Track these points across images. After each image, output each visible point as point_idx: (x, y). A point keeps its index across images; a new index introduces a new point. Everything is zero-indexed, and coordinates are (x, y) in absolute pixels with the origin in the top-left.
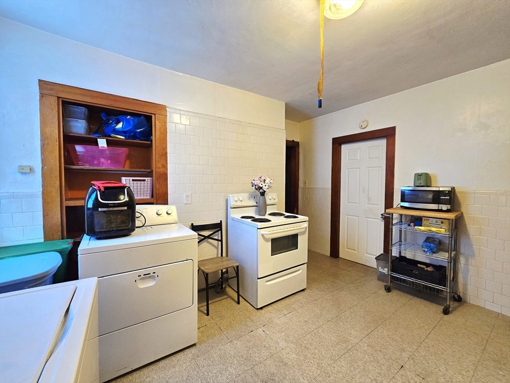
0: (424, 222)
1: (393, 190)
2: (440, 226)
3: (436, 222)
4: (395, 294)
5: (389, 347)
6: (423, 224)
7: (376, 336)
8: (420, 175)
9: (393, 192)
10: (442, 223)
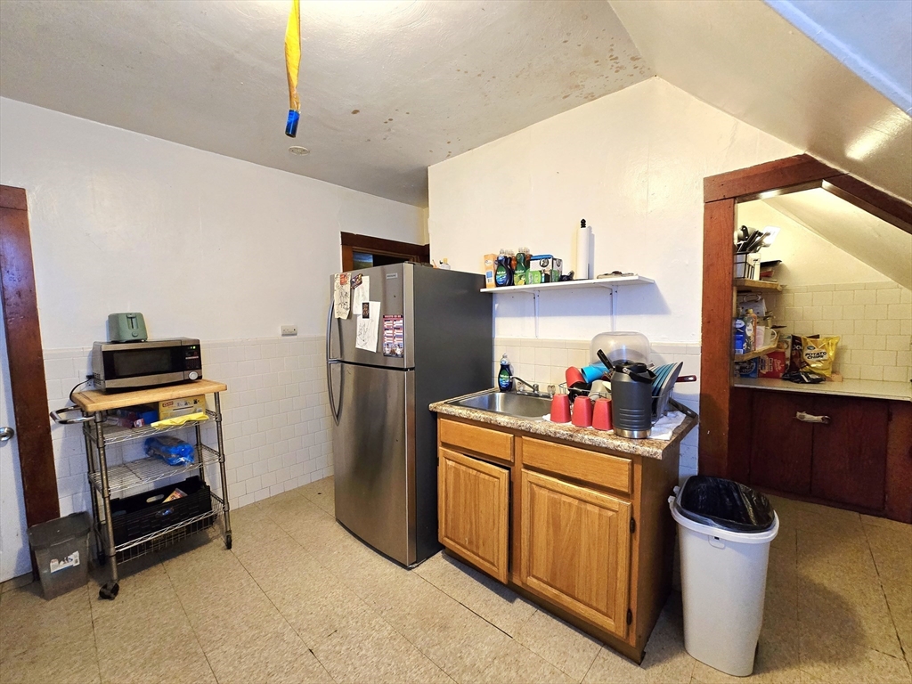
0: (163, 410)
1: (41, 356)
2: (193, 409)
3: (186, 404)
4: (128, 587)
5: (266, 655)
6: (162, 415)
7: (231, 669)
8: (131, 318)
9: (41, 361)
10: (196, 402)
